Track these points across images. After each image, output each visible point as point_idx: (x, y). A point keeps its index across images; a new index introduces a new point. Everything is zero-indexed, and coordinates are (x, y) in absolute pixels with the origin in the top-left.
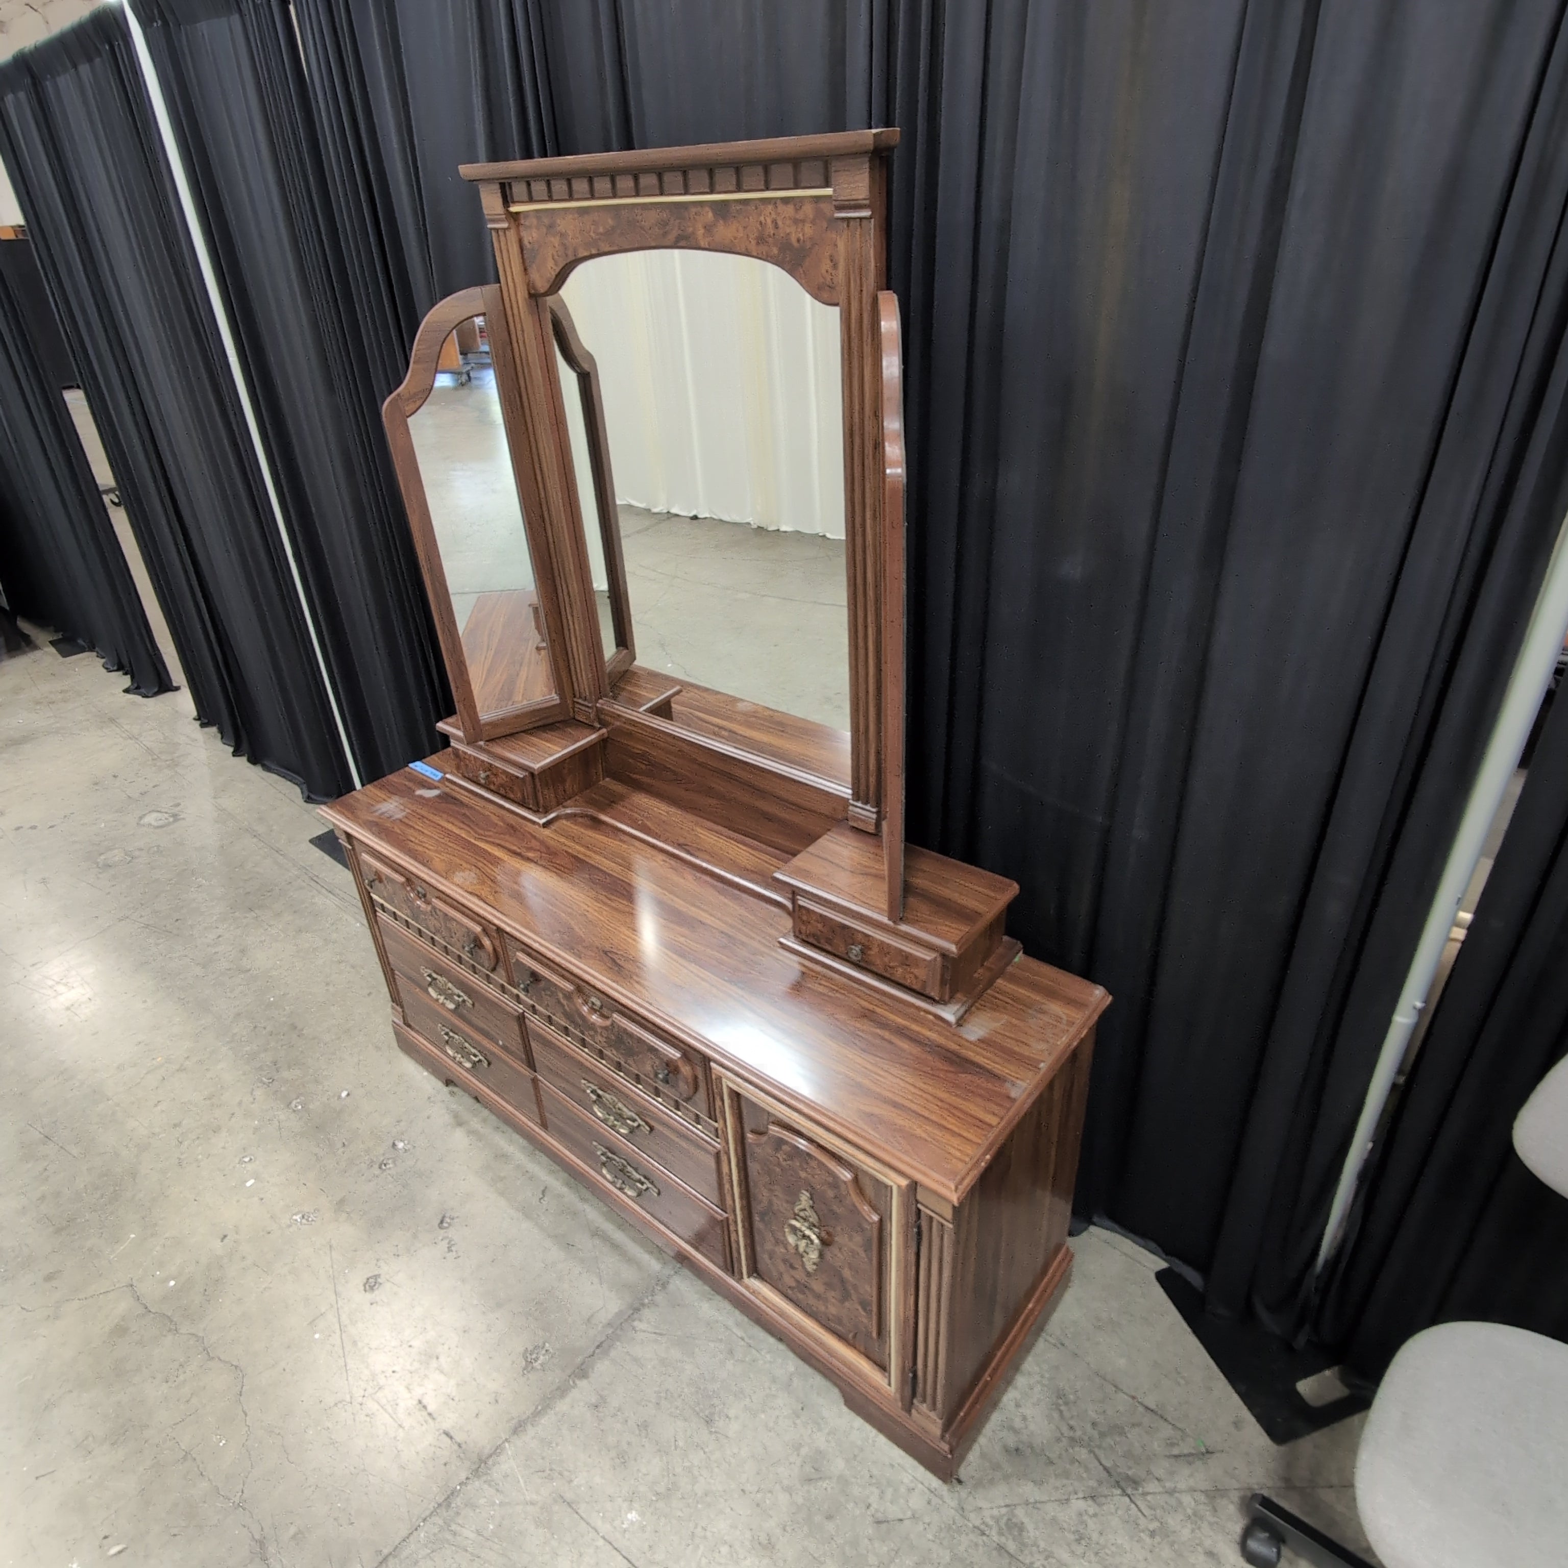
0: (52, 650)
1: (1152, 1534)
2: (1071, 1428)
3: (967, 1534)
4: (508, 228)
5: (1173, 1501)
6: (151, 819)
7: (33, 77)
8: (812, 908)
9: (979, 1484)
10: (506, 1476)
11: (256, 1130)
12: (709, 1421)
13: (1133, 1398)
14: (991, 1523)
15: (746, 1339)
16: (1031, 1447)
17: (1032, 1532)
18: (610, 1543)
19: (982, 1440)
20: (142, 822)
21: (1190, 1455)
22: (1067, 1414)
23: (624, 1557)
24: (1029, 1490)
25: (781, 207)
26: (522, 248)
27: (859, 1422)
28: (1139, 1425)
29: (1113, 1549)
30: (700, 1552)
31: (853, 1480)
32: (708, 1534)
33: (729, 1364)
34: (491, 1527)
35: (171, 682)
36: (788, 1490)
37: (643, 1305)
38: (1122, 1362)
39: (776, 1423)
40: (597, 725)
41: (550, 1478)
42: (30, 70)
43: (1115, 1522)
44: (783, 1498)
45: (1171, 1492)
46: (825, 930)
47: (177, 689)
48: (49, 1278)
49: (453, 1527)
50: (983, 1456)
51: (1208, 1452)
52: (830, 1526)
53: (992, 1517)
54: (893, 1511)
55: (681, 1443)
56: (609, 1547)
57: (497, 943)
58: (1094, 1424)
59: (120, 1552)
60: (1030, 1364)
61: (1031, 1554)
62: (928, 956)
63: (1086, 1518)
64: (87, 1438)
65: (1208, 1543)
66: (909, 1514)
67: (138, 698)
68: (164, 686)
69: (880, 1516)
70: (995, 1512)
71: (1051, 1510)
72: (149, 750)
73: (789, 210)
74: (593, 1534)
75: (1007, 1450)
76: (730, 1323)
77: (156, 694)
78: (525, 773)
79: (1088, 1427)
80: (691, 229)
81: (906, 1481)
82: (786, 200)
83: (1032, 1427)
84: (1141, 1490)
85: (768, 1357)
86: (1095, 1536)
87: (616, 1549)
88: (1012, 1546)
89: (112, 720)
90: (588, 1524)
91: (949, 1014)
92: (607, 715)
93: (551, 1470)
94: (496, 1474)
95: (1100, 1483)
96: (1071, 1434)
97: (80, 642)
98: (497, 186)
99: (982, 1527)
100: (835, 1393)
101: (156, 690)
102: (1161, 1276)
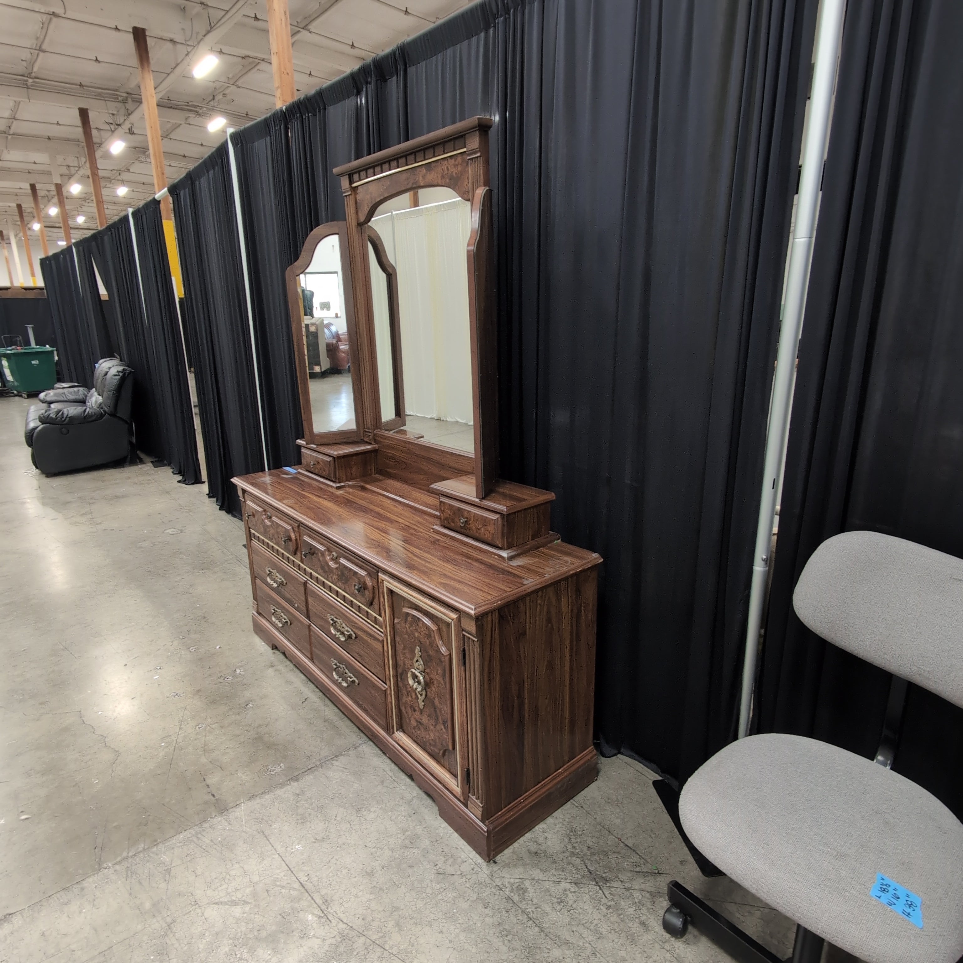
0: (151, 464)
1: (609, 907)
2: (574, 847)
3: (491, 888)
4: (351, 194)
5: (628, 894)
6: (170, 531)
7: (192, 181)
8: (446, 501)
9: (507, 865)
10: (236, 818)
11: (168, 657)
12: (358, 810)
13: (619, 839)
14: (507, 885)
15: (394, 778)
16: (545, 852)
17: (531, 893)
18: (281, 857)
19: (516, 845)
20: (165, 532)
21: (647, 872)
22: (573, 840)
23: (287, 865)
24: (537, 874)
25: (450, 161)
26: (356, 203)
27: (445, 824)
28: (619, 853)
29: (581, 911)
30: (330, 870)
31: (432, 851)
32: (338, 863)
33: (380, 787)
34: (220, 839)
35: (201, 479)
36: (392, 850)
37: (342, 755)
38: (618, 821)
39: (396, 818)
40: (373, 443)
41: (260, 823)
42: (191, 178)
43: (586, 897)
44: (388, 853)
45: (627, 889)
46: (451, 514)
47: (204, 482)
48: (41, 704)
49: (199, 836)
50: (514, 852)
51: (658, 873)
52: (410, 871)
53: (509, 883)
54: (450, 870)
55: (338, 818)
56: (280, 859)
57: (298, 535)
58: (589, 848)
59: (26, 819)
60: (558, 813)
61: (528, 904)
62: (494, 517)
63: (568, 892)
64: (31, 770)
65: (643, 918)
66: (459, 873)
67: (184, 485)
68: (198, 480)
69: (441, 871)
70: (512, 880)
71: (547, 885)
72: (180, 505)
73: (452, 161)
74: (274, 851)
75: (529, 852)
76: (387, 769)
77: (193, 484)
78: (331, 459)
79: (585, 848)
80: (417, 179)
81: (462, 857)
82: (451, 157)
83: (549, 843)
84: (608, 885)
85: (403, 787)
86: (571, 902)
87: (283, 860)
88: (516, 898)
89: (167, 492)
90: (273, 846)
91: (504, 554)
92: (379, 436)
93: (262, 819)
94: (232, 816)
95: (583, 877)
96: (573, 850)
97: (165, 462)
98: (347, 176)
99: (501, 886)
100: (436, 809)
101: (193, 482)
102: (656, 784)
